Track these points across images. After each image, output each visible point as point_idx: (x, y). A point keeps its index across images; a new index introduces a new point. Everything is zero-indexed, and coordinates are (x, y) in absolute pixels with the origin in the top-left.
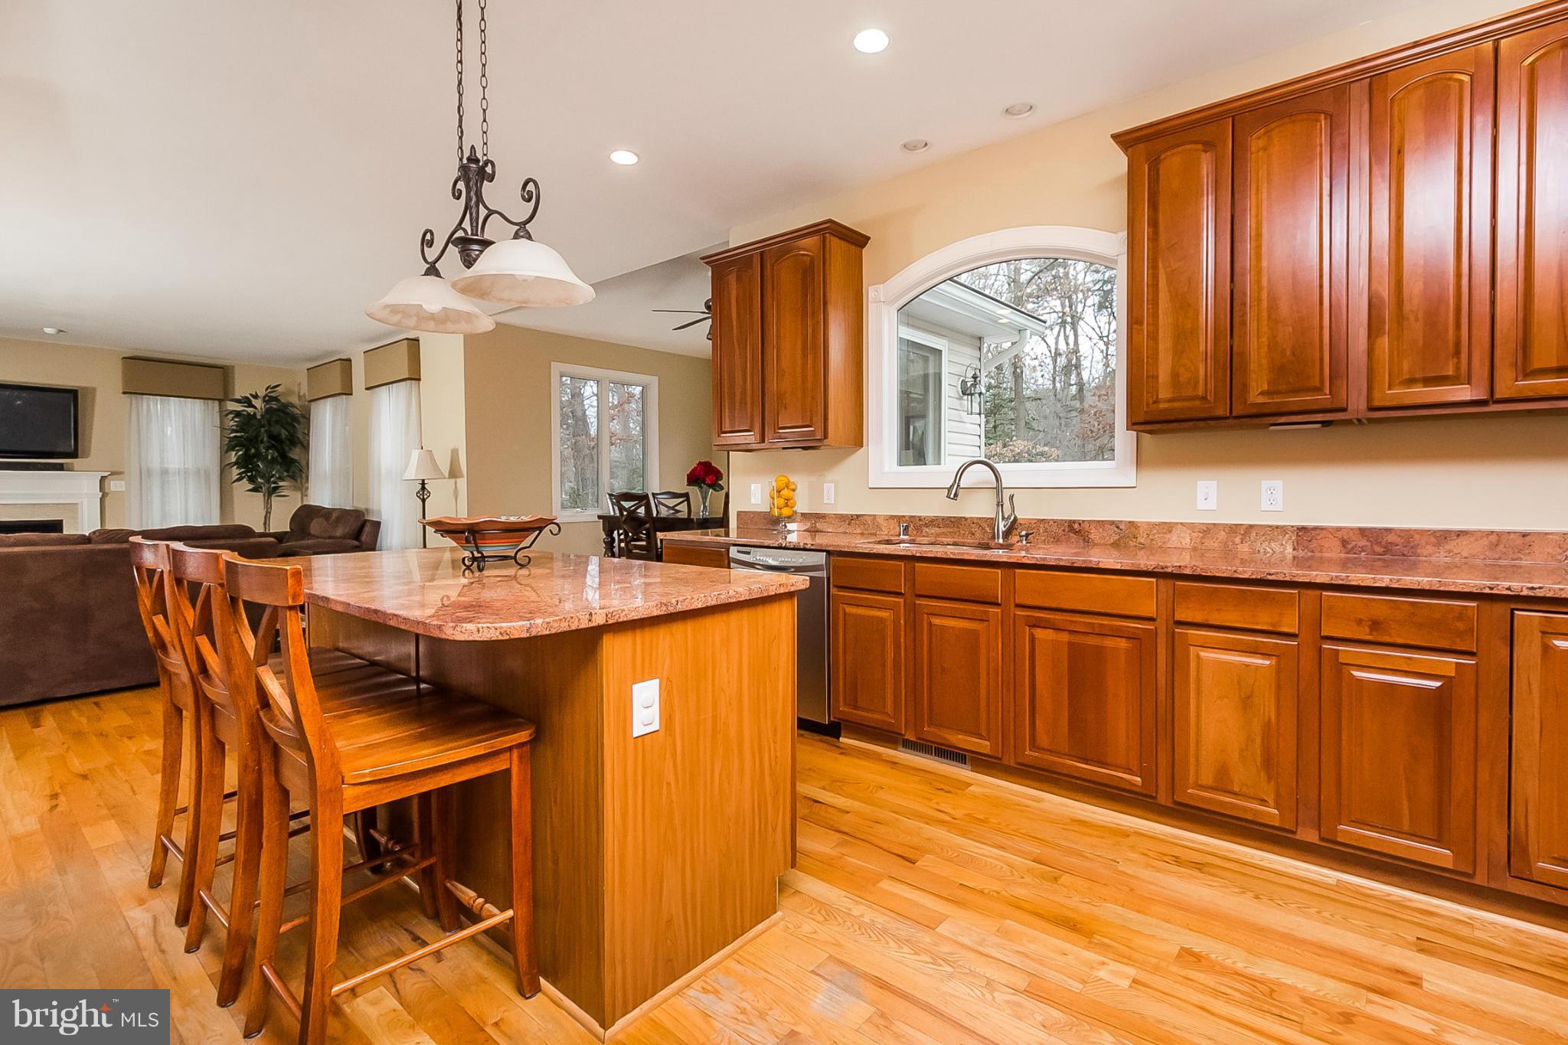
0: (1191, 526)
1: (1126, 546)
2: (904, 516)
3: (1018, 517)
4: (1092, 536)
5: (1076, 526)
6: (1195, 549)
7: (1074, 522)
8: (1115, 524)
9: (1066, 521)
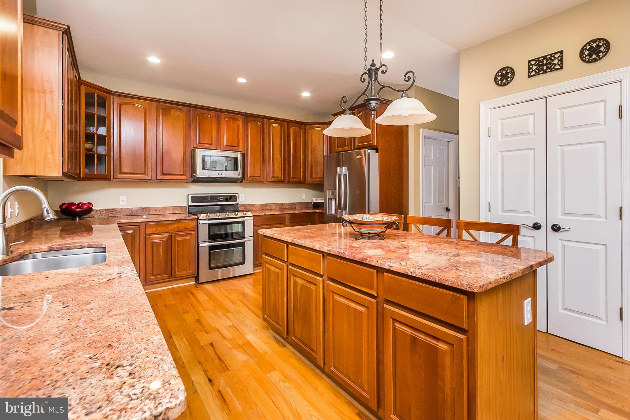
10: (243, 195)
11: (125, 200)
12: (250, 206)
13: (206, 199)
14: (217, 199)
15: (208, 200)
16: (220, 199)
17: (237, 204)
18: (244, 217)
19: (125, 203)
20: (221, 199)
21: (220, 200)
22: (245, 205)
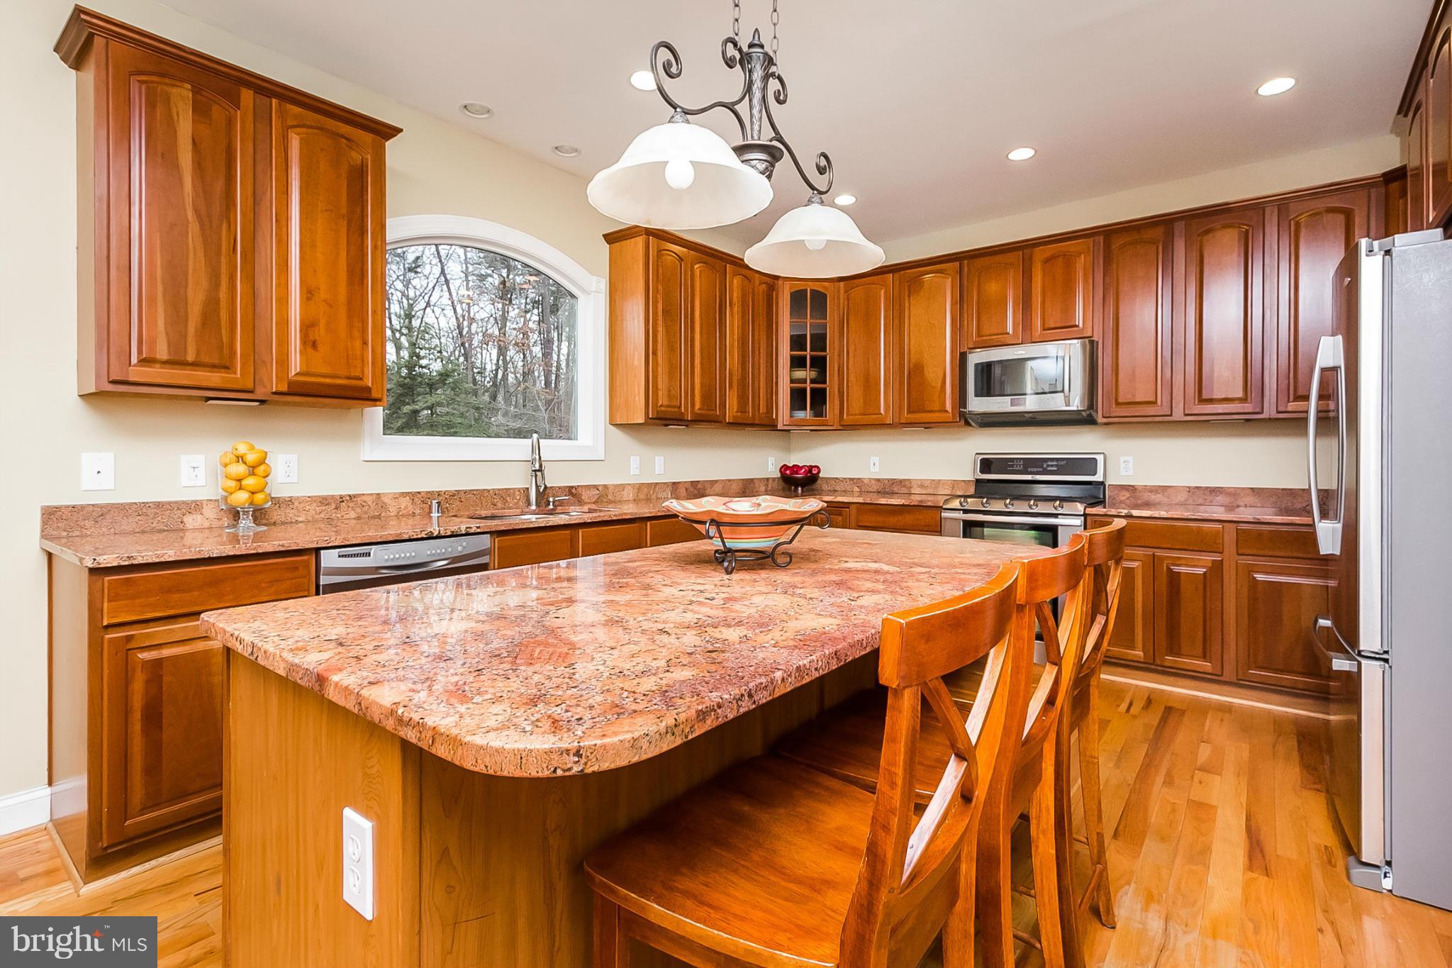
0: (633, 485)
1: (602, 502)
2: (419, 493)
3: (548, 486)
4: (583, 498)
5: (573, 491)
6: (634, 500)
7: (572, 487)
8: (596, 487)
9: (567, 487)
10: (1130, 459)
11: (877, 464)
12: (1151, 492)
13: (1012, 466)
14: (1042, 467)
15: (1018, 468)
16: (1048, 466)
17: (1102, 483)
18: (1056, 516)
19: (876, 469)
20: (1052, 466)
21: (1049, 469)
22: (1133, 486)
